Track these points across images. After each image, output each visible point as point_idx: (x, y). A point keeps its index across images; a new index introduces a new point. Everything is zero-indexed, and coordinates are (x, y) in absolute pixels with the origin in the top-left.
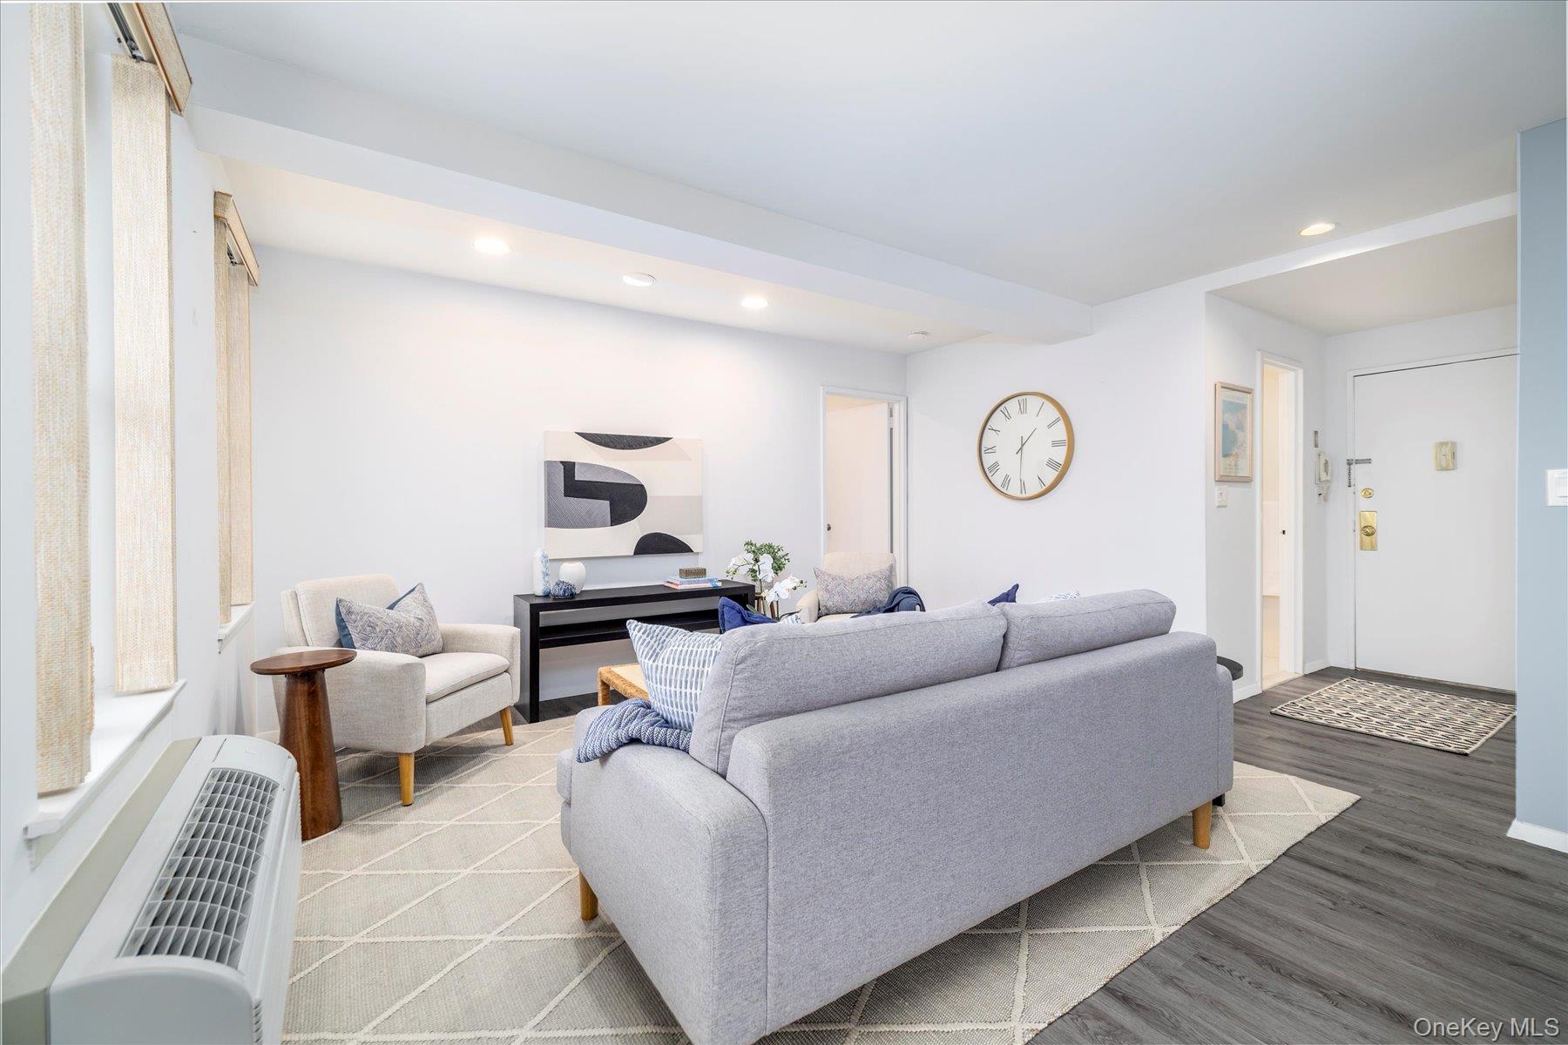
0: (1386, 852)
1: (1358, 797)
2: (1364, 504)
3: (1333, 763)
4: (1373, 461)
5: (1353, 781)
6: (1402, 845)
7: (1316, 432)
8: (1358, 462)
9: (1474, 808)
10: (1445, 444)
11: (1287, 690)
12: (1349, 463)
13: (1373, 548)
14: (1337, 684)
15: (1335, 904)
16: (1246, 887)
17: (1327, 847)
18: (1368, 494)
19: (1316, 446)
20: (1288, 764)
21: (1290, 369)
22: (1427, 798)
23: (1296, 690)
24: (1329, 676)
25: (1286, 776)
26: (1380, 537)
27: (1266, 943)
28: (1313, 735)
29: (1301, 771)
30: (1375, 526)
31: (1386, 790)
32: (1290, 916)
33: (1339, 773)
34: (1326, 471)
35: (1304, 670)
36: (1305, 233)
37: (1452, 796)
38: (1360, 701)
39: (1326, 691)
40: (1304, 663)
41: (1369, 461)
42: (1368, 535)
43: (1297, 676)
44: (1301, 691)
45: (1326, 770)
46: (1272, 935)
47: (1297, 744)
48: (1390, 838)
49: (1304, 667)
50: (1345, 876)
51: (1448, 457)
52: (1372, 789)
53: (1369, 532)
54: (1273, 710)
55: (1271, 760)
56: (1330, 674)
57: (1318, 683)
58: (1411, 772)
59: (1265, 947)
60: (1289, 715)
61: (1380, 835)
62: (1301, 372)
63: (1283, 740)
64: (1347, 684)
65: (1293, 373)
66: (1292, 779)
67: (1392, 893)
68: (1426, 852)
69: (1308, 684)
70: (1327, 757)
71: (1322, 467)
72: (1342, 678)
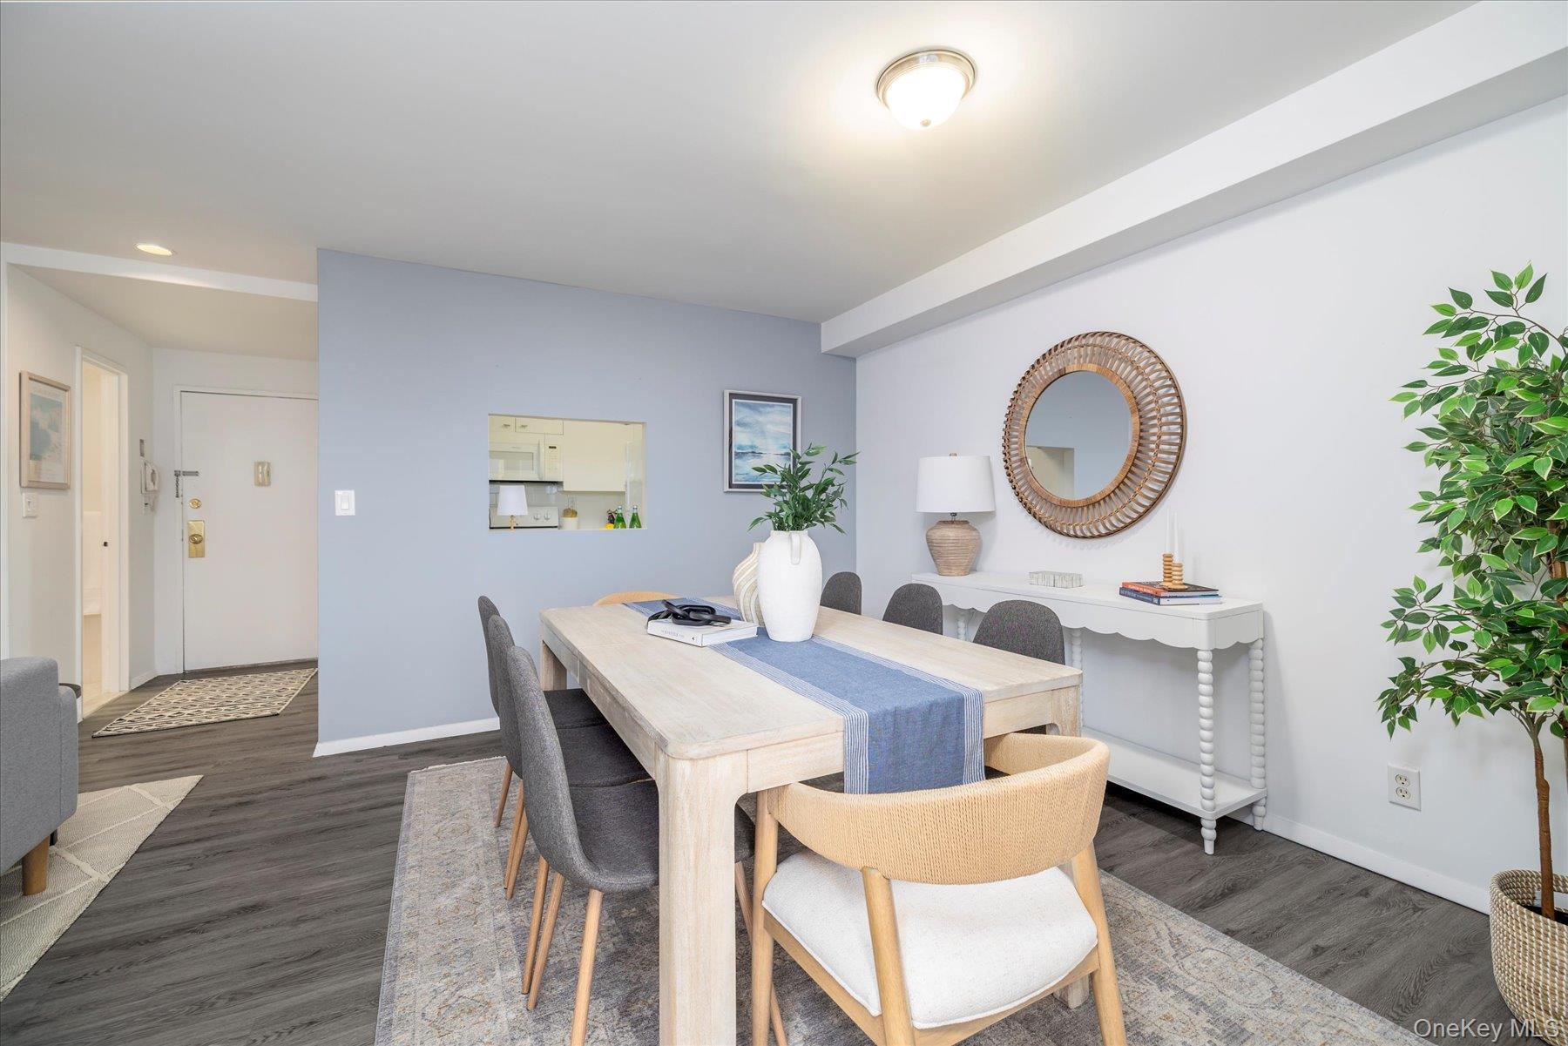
0: (229, 807)
1: (201, 776)
2: (192, 513)
3: (174, 759)
4: (201, 474)
5: (195, 766)
6: (241, 796)
7: (142, 441)
8: (185, 474)
9: (290, 748)
10: (262, 464)
11: (112, 711)
12: (177, 474)
13: (201, 554)
14: (168, 689)
15: (191, 865)
16: (101, 898)
17: (178, 827)
18: (197, 504)
19: (142, 455)
20: (126, 777)
21: (114, 372)
22: (256, 755)
23: (123, 707)
24: (158, 686)
25: (125, 787)
26: (208, 545)
27: (130, 930)
28: (149, 742)
29: (140, 778)
30: (202, 535)
31: (224, 762)
32: (150, 896)
33: (180, 765)
34: (153, 480)
35: (130, 687)
36: (142, 247)
37: (274, 746)
38: (190, 699)
39: (155, 700)
40: (130, 678)
41: (196, 474)
42: (196, 543)
43: (123, 693)
44: (129, 706)
45: (168, 767)
46: (135, 920)
47: (133, 756)
48: (232, 795)
49: (130, 682)
50: (198, 840)
51: (264, 476)
52: (212, 766)
53: (196, 540)
54: (96, 734)
55: (103, 780)
56: (158, 683)
57: (147, 694)
58: (241, 741)
59: (131, 932)
60: (116, 733)
61: (223, 797)
62: (125, 378)
63: (116, 758)
64: (177, 687)
65: (116, 378)
66: (134, 787)
67: (238, 833)
68: (260, 792)
69: (138, 697)
70: (165, 755)
71: (149, 477)
72: (173, 684)
